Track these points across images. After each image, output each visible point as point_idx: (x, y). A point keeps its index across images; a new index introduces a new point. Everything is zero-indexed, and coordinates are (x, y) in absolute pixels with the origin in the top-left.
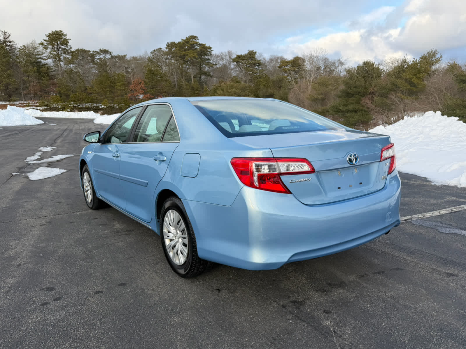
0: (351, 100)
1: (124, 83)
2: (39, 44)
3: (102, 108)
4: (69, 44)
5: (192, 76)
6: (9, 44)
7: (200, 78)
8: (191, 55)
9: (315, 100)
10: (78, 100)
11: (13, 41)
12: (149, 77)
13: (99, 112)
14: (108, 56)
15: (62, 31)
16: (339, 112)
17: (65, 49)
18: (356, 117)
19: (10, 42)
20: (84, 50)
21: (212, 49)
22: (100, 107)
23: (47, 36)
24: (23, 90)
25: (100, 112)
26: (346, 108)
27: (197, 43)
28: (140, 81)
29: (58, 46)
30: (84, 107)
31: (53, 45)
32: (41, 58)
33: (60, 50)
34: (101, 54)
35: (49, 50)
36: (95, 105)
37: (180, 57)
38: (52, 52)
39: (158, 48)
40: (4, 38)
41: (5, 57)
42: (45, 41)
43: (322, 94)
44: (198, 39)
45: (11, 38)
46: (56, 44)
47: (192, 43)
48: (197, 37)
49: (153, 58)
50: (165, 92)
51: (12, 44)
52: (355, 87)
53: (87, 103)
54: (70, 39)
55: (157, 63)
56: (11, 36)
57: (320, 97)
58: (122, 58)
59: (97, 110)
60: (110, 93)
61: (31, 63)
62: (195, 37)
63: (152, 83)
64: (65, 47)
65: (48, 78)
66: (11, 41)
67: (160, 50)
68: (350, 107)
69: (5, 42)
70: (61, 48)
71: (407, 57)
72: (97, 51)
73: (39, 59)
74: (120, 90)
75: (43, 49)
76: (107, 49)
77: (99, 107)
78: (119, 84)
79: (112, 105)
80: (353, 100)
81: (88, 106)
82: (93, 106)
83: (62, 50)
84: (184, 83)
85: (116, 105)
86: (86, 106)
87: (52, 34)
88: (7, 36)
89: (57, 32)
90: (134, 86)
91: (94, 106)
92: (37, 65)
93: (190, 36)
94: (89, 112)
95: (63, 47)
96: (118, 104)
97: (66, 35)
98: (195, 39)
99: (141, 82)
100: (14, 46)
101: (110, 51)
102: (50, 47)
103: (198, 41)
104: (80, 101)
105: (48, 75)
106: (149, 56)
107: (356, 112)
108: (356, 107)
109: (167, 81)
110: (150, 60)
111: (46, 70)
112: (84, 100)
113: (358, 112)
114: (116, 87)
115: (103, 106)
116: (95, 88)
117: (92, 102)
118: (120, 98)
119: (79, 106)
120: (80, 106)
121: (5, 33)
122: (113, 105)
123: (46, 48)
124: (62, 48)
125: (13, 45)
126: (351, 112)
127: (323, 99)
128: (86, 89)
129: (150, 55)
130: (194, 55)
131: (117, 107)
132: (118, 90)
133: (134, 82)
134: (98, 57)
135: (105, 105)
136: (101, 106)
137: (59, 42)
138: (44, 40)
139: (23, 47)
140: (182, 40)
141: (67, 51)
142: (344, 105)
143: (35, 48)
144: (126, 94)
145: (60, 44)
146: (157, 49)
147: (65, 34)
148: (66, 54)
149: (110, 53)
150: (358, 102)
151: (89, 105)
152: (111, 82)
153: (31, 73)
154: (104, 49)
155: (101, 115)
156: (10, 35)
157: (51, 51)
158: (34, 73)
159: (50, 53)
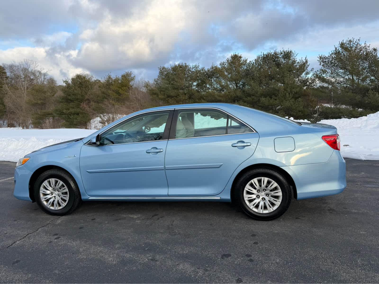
0: (71, 105)
9: (35, 105)
16: (63, 115)
18: (79, 118)
26: (68, 111)
43: (40, 99)
52: (73, 95)
57: (39, 102)
68: (72, 110)
71: (111, 75)
80: (73, 105)
107: (78, 114)
108: (78, 110)
113: (80, 114)
126: (74, 114)
127: (43, 104)
142: (66, 109)
150: (78, 106)
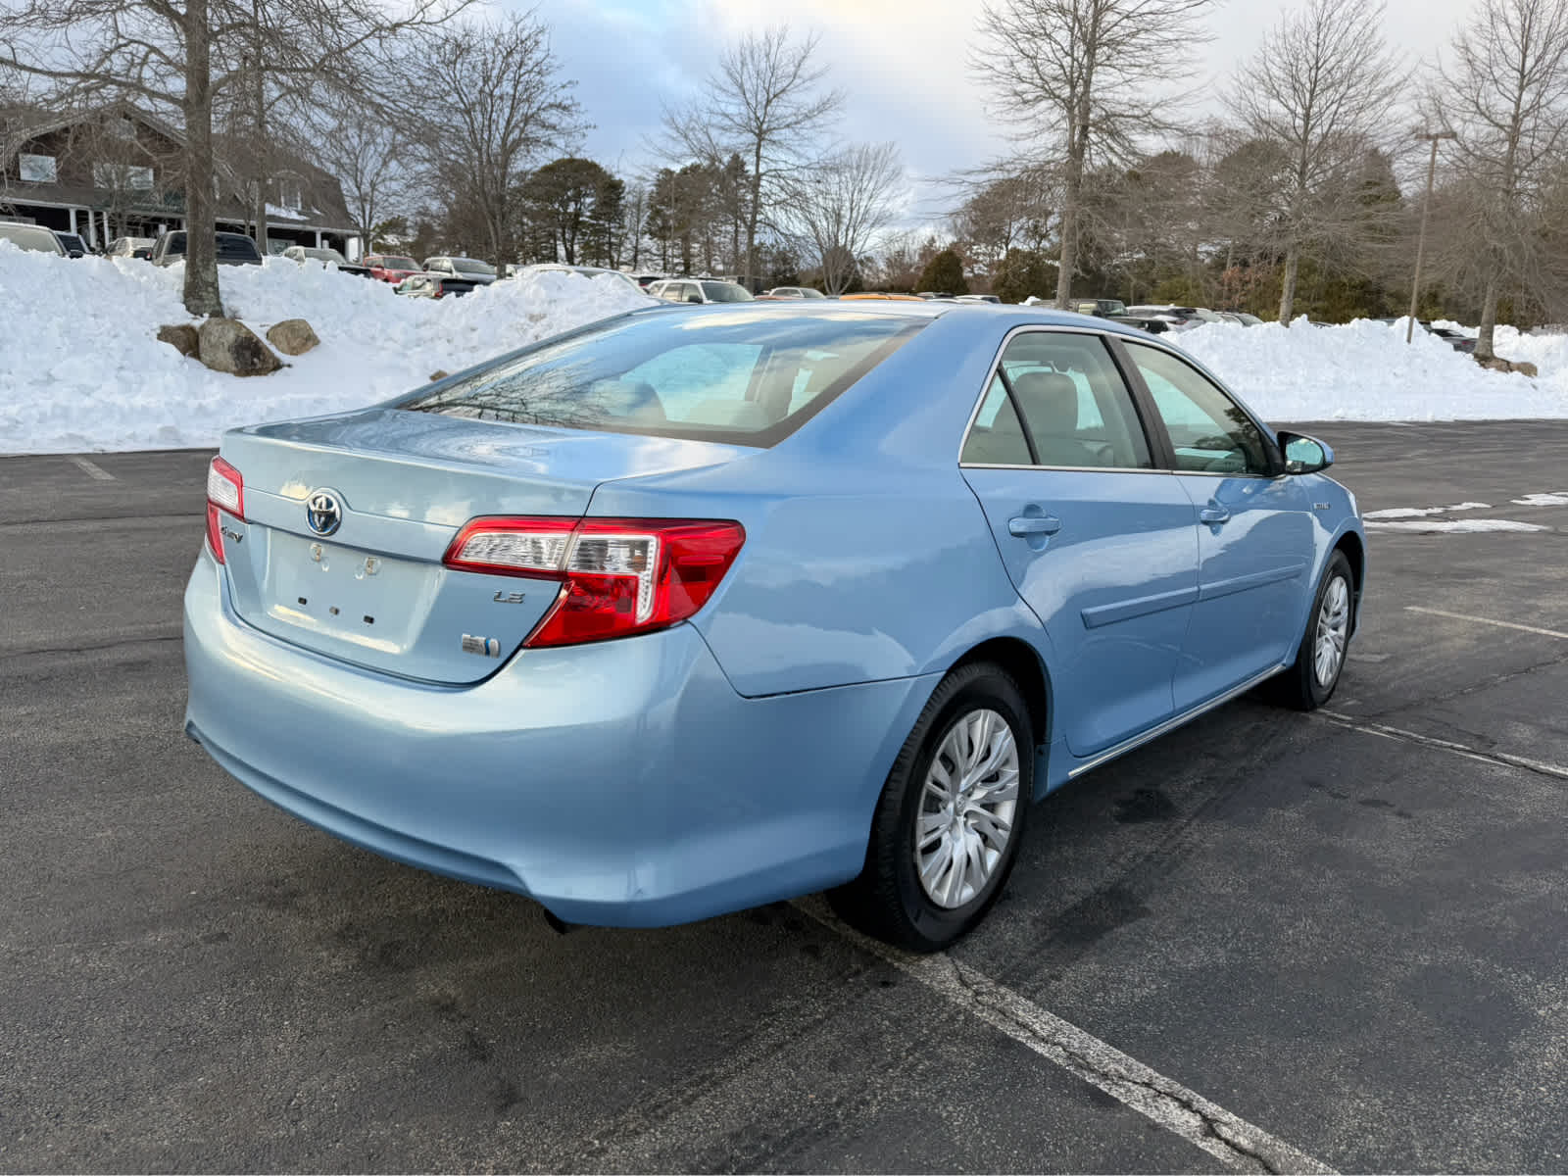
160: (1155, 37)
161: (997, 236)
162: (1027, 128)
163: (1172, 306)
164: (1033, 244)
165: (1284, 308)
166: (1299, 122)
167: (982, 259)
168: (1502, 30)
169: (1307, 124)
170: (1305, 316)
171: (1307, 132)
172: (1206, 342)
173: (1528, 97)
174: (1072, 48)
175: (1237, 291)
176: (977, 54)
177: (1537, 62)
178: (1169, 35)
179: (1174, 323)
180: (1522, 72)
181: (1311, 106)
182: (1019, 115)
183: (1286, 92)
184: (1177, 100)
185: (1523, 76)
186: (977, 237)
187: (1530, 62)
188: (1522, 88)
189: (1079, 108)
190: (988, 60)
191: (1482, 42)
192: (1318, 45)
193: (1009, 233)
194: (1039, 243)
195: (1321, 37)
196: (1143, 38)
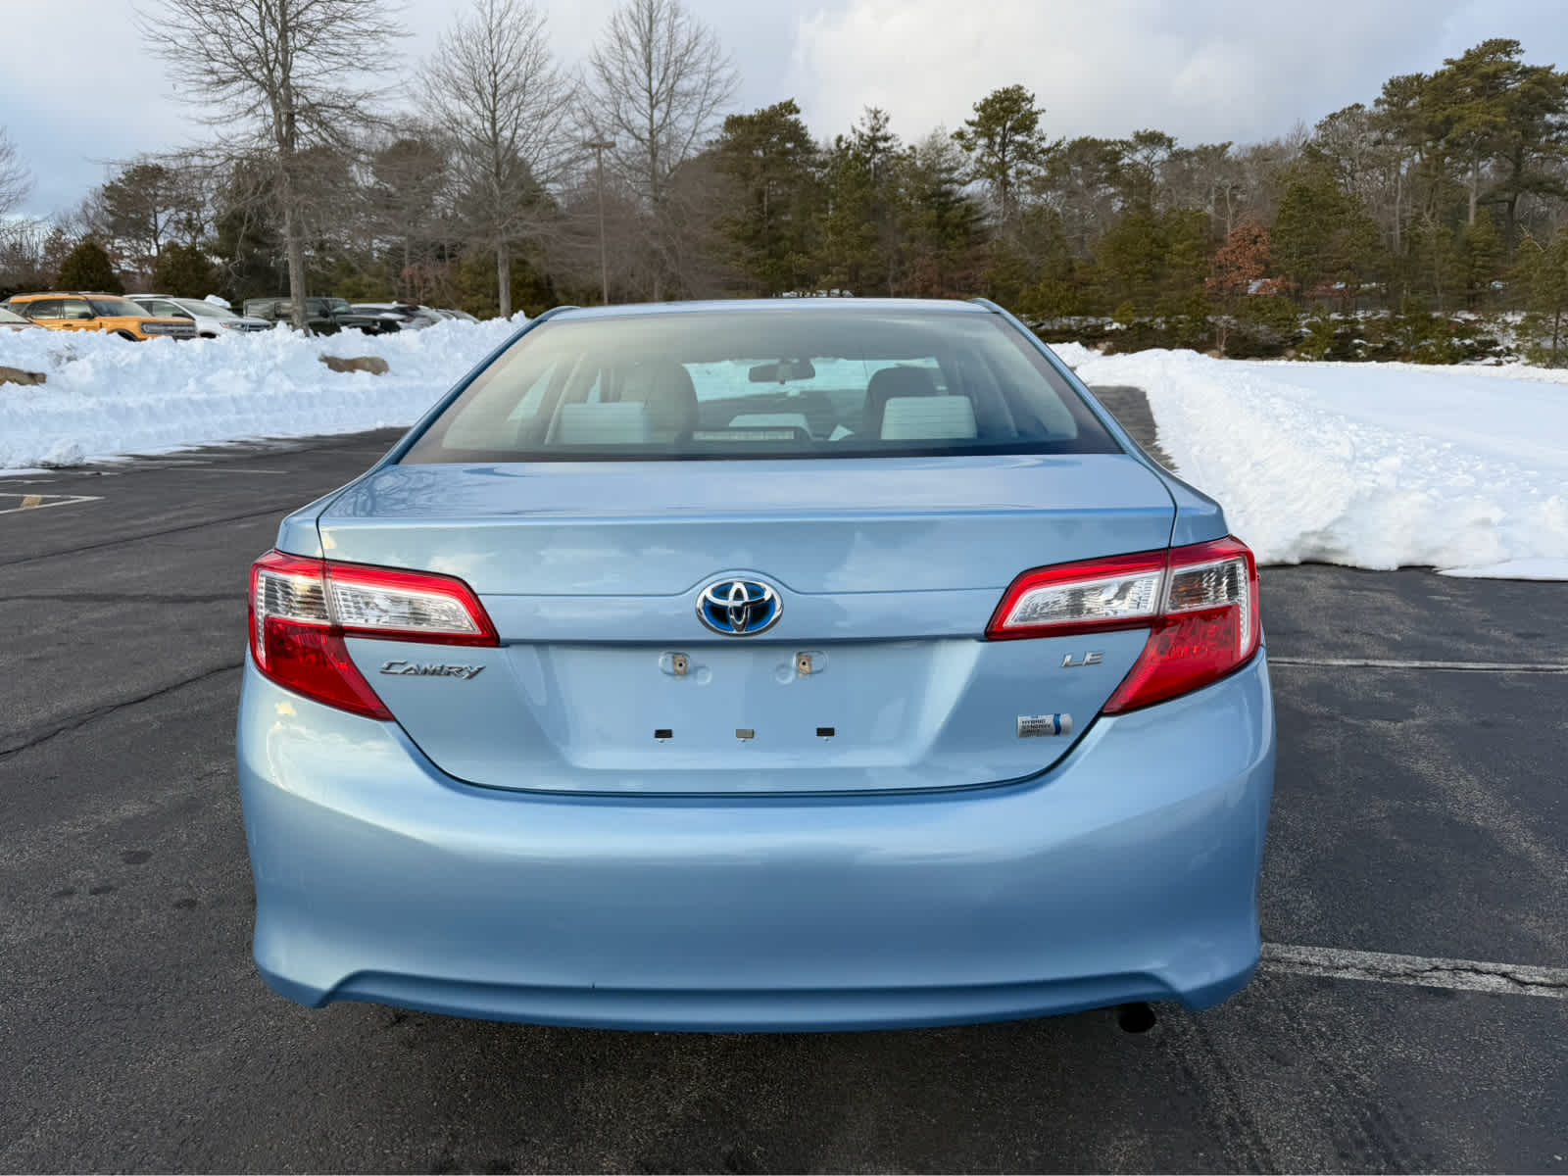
1: (1197, 242)
2: (952, 137)
3: (1112, 331)
4: (1037, 127)
5: (1473, 200)
6: (881, 145)
7: (1512, 204)
8: (1476, 116)
10: (1042, 307)
11: (893, 136)
12: (1292, 216)
13: (1101, 345)
14: (1161, 154)
15: (1021, 88)
17: (1023, 144)
19: (886, 139)
20: (1094, 140)
21: (1520, 47)
22: (1107, 328)
23: (977, 110)
24: (896, 280)
25: (1103, 346)
27: (1511, 67)
28: (1255, 231)
29: (1004, 137)
30: (1056, 328)
31: (991, 137)
32: (951, 181)
33: (1011, 148)
34: (1137, 151)
35: (975, 154)
36: (1092, 320)
37: (1430, 130)
38: (985, 159)
39: (1347, 106)
40: (872, 129)
41: (860, 185)
42: (971, 124)
44: (1521, 51)
45: (889, 129)
46: (999, 129)
47: (1491, 69)
48: (1517, 44)
49: (1326, 144)
50: (1348, 267)
51: (889, 144)
53: (1070, 314)
54: (1044, 111)
55: (1338, 160)
56: (890, 122)
58: (1212, 156)
59: (1095, 337)
60: (1146, 280)
61: (925, 198)
62: (1507, 46)
63: (1301, 235)
64: (1026, 138)
65: (962, 240)
66: (889, 135)
67: (1355, 110)
69: (873, 140)
70: (1011, 142)
72: (1125, 139)
73: (946, 183)
74: (1182, 266)
75: (961, 152)
76: (1159, 130)
77: (1102, 326)
78: (1180, 247)
79: (1147, 319)
81: (1069, 325)
82: (1085, 324)
83: (1015, 150)
84: (1430, 227)
85: (1158, 320)
86: (1060, 327)
87: (993, 100)
88: (881, 122)
89: (1006, 91)
90: (1233, 252)
91: (1088, 327)
92: (940, 204)
93: (1485, 44)
94: (1066, 344)
95: (1019, 138)
96: (1168, 317)
97: (1030, 100)
98: (1508, 54)
99: (1260, 236)
100: (895, 149)
101: (1168, 134)
102: (983, 141)
103: (1516, 58)
104: (1045, 311)
105: (966, 232)
106: (1309, 141)
109: (1362, 223)
110: (1312, 152)
111: (962, 217)
112: (1058, 307)
114: (1167, 257)
115: (1115, 326)
116: (1101, 265)
117: (1084, 312)
118: (1176, 294)
119: (1042, 325)
120: (1043, 327)
121: (876, 114)
122: (1151, 321)
123: (969, 148)
124: (1017, 142)
125: (892, 146)
128: (1071, 270)
129: (1313, 135)
130: (1488, 118)
131: (1163, 326)
132: (1174, 267)
133: (1233, 235)
134: (1126, 161)
135: (1121, 322)
136: (1111, 323)
137: (1009, 124)
138: (968, 123)
139: (908, 152)
140: (1449, 62)
141: (1030, 148)
143: (940, 152)
144: (1201, 280)
145: (1012, 129)
146: (1343, 112)
147: (1029, 95)
148: (1026, 159)
149: (1170, 142)
151: (1072, 323)
152: (1154, 241)
153: (919, 229)
154: (1150, 130)
155: (1105, 354)
156: (887, 119)
157: (983, 155)
158: (929, 226)
159: (979, 160)
160: (352, 26)
161: (142, 229)
162: (216, 111)
163: (395, 304)
164: (188, 239)
165: (504, 304)
166: (487, 125)
167: (126, 255)
168: (630, 53)
169: (494, 125)
170: (521, 312)
171: (495, 135)
172: (446, 339)
173: (658, 115)
174: (263, 29)
175: (419, 289)
176: (151, 24)
177: (661, 83)
178: (363, 25)
179: (402, 320)
180: (650, 93)
181: (495, 110)
182: (209, 96)
183: (473, 94)
184: (382, 93)
185: (651, 97)
186: (117, 229)
187: (655, 84)
188: (652, 107)
189: (282, 95)
190: (170, 32)
191: (616, 63)
192: (492, 51)
193: (156, 225)
194: (195, 238)
195: (494, 42)
196: (339, 26)
